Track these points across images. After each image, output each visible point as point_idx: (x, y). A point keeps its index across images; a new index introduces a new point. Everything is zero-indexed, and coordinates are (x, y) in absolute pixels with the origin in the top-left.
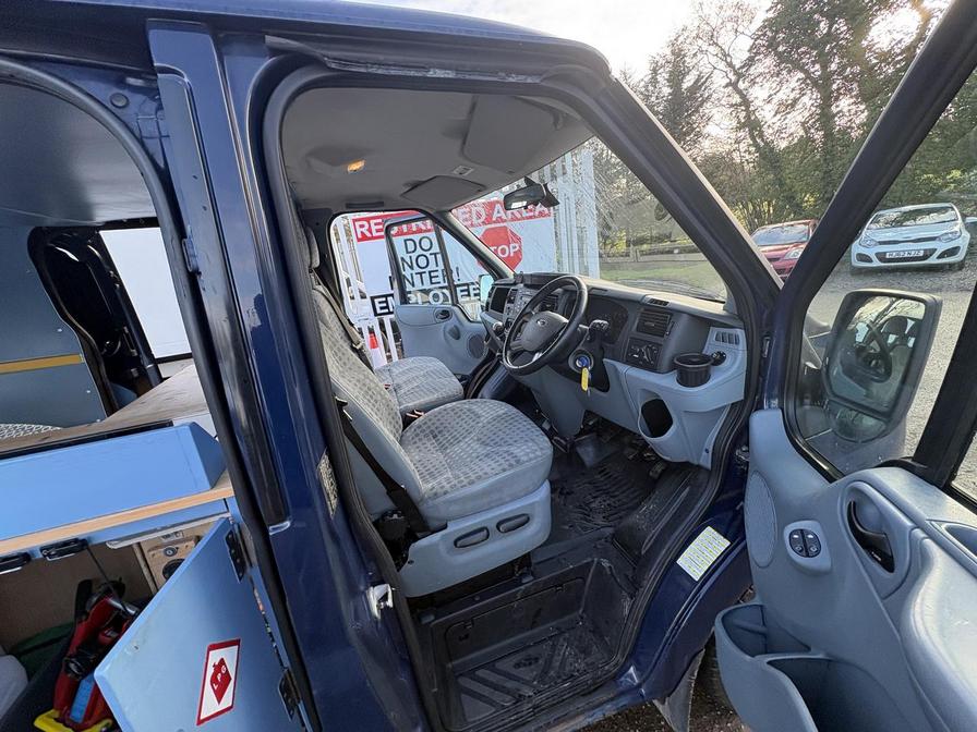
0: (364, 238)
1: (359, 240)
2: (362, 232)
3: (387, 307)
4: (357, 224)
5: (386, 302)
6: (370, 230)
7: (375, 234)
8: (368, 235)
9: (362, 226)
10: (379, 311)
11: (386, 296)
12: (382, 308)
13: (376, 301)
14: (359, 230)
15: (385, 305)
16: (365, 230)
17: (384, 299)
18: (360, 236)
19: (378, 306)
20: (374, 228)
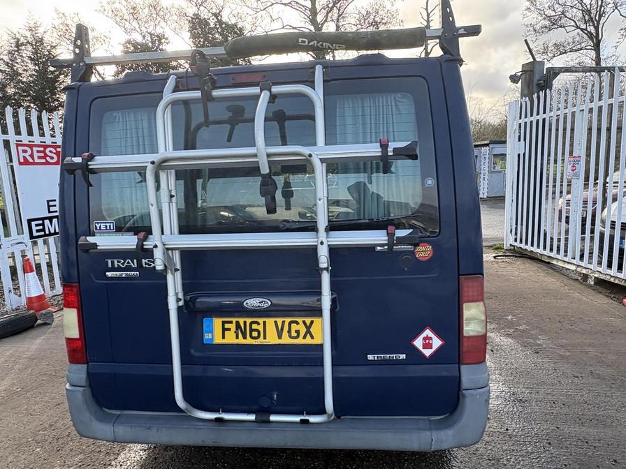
0: (26, 162)
1: (21, 164)
2: (24, 157)
3: (43, 230)
4: (21, 149)
5: (43, 225)
6: (32, 156)
7: (37, 160)
8: (31, 160)
9: (25, 151)
10: (35, 234)
11: (43, 219)
12: (38, 231)
13: (33, 224)
14: (21, 155)
15: (41, 227)
16: (27, 155)
17: (41, 222)
18: (22, 160)
19: (34, 229)
20: (36, 155)
